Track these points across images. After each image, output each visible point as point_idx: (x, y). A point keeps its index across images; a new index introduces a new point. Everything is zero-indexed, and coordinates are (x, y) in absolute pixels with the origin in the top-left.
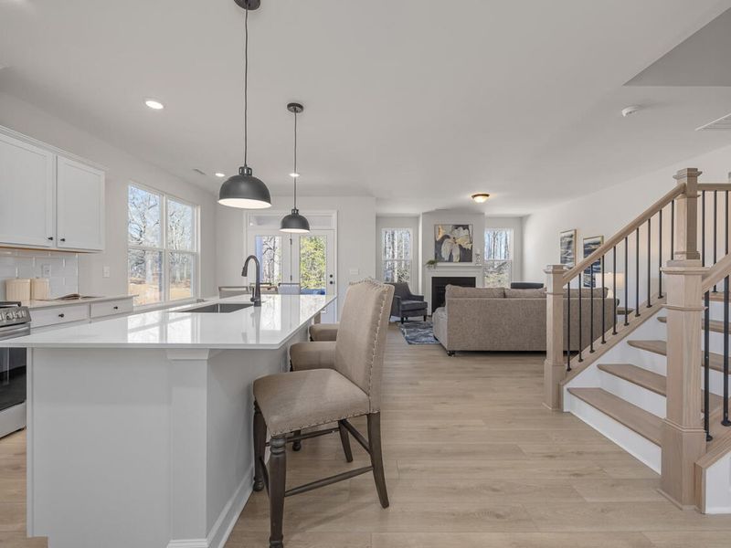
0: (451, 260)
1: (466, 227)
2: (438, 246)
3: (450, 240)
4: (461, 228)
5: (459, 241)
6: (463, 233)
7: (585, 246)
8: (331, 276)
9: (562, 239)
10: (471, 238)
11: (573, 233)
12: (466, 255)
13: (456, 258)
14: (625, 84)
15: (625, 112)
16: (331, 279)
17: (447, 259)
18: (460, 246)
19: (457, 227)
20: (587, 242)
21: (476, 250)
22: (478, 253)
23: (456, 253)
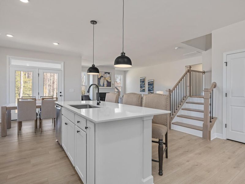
0: (103, 86)
1: (109, 73)
2: (99, 80)
3: (103, 78)
4: (107, 73)
5: (106, 78)
6: (108, 75)
7: (149, 82)
8: (61, 93)
9: (141, 80)
10: (111, 78)
11: (144, 78)
12: (109, 84)
13: (105, 85)
14: (181, 43)
15: (176, 48)
16: (61, 94)
17: (102, 85)
18: (107, 80)
19: (106, 73)
20: (149, 81)
21: (112, 83)
22: (113, 83)
23: (106, 83)
